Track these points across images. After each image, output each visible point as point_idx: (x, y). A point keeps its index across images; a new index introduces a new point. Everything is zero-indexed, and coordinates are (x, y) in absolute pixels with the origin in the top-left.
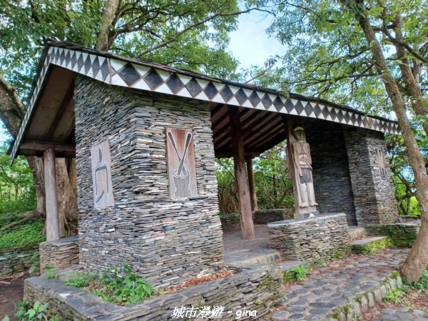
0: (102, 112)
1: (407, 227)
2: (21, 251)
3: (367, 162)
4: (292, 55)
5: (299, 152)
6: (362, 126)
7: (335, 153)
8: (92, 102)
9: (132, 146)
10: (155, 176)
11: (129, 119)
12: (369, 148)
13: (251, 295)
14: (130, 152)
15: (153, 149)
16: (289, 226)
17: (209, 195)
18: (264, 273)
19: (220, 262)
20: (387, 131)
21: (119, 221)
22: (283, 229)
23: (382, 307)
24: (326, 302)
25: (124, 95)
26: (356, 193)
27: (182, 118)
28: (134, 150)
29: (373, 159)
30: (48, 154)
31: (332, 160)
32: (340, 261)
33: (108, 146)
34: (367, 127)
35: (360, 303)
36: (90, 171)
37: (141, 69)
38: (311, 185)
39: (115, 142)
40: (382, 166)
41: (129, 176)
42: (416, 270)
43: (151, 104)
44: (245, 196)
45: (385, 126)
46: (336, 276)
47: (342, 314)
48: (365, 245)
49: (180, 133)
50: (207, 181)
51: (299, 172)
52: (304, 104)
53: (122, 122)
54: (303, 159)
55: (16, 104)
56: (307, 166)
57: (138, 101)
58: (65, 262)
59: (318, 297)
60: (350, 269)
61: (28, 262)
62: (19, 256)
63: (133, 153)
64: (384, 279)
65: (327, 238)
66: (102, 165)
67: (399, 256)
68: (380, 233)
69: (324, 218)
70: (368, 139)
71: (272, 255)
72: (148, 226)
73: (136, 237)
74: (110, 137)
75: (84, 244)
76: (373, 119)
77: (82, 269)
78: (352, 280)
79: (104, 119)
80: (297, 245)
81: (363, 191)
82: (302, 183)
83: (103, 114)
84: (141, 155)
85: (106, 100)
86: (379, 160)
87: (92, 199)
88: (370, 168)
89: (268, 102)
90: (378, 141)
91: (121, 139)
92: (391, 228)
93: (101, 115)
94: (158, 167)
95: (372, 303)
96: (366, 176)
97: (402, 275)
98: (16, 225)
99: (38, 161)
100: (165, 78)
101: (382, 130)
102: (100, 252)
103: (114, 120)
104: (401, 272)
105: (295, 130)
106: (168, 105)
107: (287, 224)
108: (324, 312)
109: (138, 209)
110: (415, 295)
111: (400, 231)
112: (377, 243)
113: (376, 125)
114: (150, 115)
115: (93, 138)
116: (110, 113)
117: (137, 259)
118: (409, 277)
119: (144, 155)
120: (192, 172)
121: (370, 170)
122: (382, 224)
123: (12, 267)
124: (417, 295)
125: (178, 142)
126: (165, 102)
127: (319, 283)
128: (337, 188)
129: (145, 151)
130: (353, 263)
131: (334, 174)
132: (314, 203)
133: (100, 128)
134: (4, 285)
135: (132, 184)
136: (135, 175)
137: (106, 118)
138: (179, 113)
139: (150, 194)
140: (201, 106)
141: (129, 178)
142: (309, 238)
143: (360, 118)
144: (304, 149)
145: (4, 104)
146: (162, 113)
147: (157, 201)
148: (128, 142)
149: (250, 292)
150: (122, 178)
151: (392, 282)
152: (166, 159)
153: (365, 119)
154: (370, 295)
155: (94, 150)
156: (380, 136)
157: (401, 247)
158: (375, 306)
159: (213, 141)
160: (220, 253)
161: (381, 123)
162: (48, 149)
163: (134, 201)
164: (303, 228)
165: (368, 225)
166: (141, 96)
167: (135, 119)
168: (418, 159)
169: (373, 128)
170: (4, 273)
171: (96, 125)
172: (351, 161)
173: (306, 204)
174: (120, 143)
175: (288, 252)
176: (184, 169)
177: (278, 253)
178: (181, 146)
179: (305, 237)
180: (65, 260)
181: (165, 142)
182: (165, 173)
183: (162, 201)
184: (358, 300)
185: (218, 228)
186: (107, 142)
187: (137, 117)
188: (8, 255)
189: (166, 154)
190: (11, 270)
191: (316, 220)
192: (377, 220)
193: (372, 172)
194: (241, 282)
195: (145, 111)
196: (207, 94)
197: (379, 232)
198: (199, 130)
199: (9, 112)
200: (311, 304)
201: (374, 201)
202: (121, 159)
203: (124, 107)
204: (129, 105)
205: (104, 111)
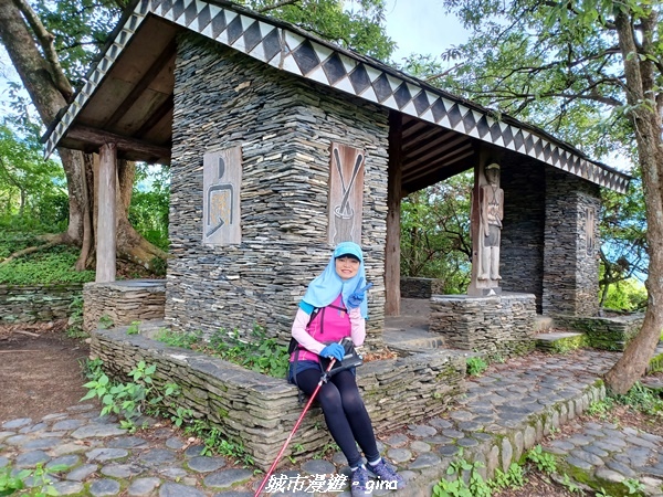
0: (230, 103)
1: (613, 323)
2: (48, 291)
3: (573, 226)
4: (476, 45)
5: (490, 201)
6: (579, 174)
7: (526, 207)
8: (212, 85)
9: (285, 162)
10: (313, 211)
11: (284, 122)
12: (579, 207)
13: (429, 385)
14: (281, 171)
15: (314, 171)
16: (465, 302)
17: (375, 246)
18: (447, 360)
19: (378, 339)
20: (608, 186)
21: (250, 267)
22: (454, 306)
23: (583, 420)
24: (518, 406)
25: (278, 84)
26: (548, 269)
27: (353, 130)
28: (290, 169)
29: (581, 223)
30: (107, 151)
31: (518, 217)
32: (521, 358)
33: (239, 157)
34: (585, 177)
35: (560, 412)
36: (198, 187)
37: (321, 52)
38: (497, 249)
39: (255, 152)
40: (591, 235)
41: (276, 205)
42: (625, 380)
43: (317, 103)
44: (394, 254)
45: (606, 179)
46: (520, 376)
47: (539, 423)
48: (556, 341)
49: (349, 152)
50: (374, 226)
51: (485, 229)
52: (515, 131)
53: (268, 125)
54: (493, 212)
55: (52, 62)
56: (496, 223)
57: (302, 97)
58: (131, 314)
59: (504, 400)
60: (538, 370)
61: (58, 308)
62: (45, 298)
63: (287, 173)
64: (586, 386)
65: (508, 326)
66: (223, 182)
67: (599, 361)
68: (574, 328)
69: (509, 298)
70: (580, 194)
71: (434, 339)
72: (298, 278)
73: (277, 291)
74: (244, 144)
75: (179, 293)
76: (595, 167)
77: (171, 326)
78: (544, 384)
79: (234, 115)
80: (472, 330)
81: (559, 267)
82: (486, 245)
83: (233, 106)
84: (298, 177)
85: (241, 86)
86: (587, 226)
87: (199, 229)
88: (575, 236)
89: (471, 122)
90: (591, 198)
91: (265, 149)
92: (591, 323)
93: (229, 107)
94: (318, 198)
95: (572, 415)
96: (568, 246)
97: (606, 385)
98: (35, 252)
99: (77, 159)
100: (349, 68)
101: (603, 184)
102: (208, 305)
103: (256, 119)
104: (605, 381)
105: (489, 167)
106: (339, 109)
107: (462, 301)
108: (517, 417)
109: (287, 254)
110: (620, 411)
111: (602, 328)
112: (570, 340)
113: (596, 175)
114: (314, 120)
115: (207, 140)
116: (248, 107)
117: (276, 321)
118: (615, 388)
119: (302, 178)
120: (358, 212)
121: (575, 238)
122: (577, 315)
123: (35, 313)
124: (623, 412)
125: (344, 165)
126: (336, 104)
127: (499, 382)
128: (519, 258)
129: (303, 173)
130: (539, 362)
131: (518, 238)
132: (497, 276)
133: (225, 127)
134: (29, 337)
135: (280, 217)
136: (287, 205)
137: (237, 113)
138: (351, 122)
139: (303, 235)
140: (379, 116)
141: (276, 209)
142: (487, 322)
143: (578, 161)
144: (497, 197)
145: (32, 59)
146: (329, 119)
147: (312, 246)
148: (279, 156)
149: (428, 382)
150: (261, 206)
151: (596, 391)
152: (328, 188)
153: (585, 164)
154: (571, 403)
155: (211, 158)
156: (594, 190)
157: (599, 349)
158: (575, 418)
159: (388, 170)
160: (379, 328)
161: (603, 173)
162: (107, 143)
163: (278, 241)
164: (482, 308)
165: (559, 315)
166: (306, 89)
167: (294, 124)
168: (660, 233)
169: (591, 180)
170: (24, 320)
171: (216, 122)
172: (550, 222)
173: (486, 276)
174: (263, 154)
175: (458, 337)
176: (348, 206)
177: (441, 338)
178: (349, 171)
179: (482, 320)
180: (131, 312)
181: (330, 162)
182: (325, 208)
183: (317, 246)
184: (557, 408)
185: (380, 294)
186: (237, 150)
187: (298, 120)
188: (29, 295)
189: (329, 182)
190: (33, 318)
191: (498, 299)
192: (571, 310)
193: (577, 241)
194: (419, 367)
195: (309, 113)
196: (397, 100)
197: (573, 326)
198: (373, 152)
199: (37, 72)
200: (497, 407)
201: (572, 283)
202: (261, 179)
203: (276, 103)
204: (287, 101)
205: (236, 103)
